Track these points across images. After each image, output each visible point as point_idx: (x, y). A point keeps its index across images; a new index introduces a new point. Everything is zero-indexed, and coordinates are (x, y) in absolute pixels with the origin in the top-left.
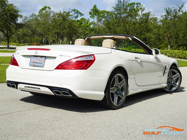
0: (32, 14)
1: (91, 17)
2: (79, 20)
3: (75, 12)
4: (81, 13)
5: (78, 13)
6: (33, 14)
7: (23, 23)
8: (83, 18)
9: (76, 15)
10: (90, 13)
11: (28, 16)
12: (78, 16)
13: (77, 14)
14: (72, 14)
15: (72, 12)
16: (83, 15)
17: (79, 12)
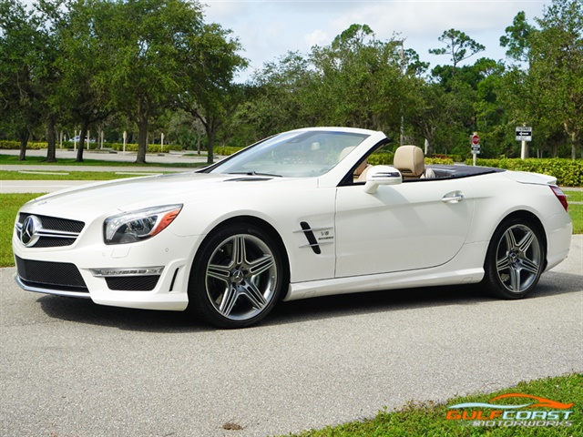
0: (288, 55)
1: (508, 53)
2: (472, 64)
3: (455, 40)
4: (474, 43)
5: (466, 42)
6: (291, 53)
7: (255, 83)
8: (484, 58)
9: (457, 49)
10: (504, 41)
11: (277, 63)
12: (463, 53)
13: (461, 46)
14: (445, 47)
15: (445, 40)
16: (483, 47)
17: (468, 39)
